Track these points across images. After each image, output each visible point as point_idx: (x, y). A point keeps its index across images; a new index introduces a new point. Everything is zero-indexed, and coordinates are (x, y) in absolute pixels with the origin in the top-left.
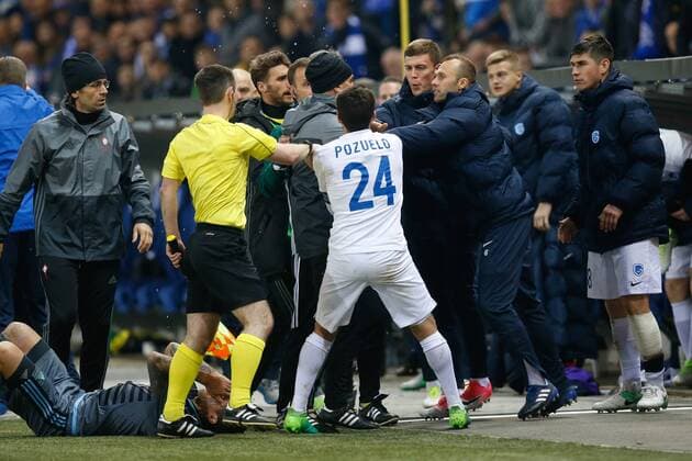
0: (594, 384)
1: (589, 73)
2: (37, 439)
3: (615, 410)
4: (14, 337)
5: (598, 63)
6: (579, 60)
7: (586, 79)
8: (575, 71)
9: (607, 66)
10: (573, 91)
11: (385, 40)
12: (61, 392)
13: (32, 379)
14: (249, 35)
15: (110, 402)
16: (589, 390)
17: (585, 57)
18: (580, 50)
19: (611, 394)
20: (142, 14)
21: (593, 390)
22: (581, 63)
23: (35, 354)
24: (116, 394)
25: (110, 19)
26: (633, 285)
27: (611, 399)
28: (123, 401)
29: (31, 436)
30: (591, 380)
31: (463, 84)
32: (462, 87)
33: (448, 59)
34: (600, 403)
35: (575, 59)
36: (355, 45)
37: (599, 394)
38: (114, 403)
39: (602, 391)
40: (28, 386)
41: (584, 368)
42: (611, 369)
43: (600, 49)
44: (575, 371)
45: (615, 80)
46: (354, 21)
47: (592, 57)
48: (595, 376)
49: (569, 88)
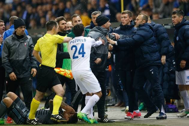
0: (177, 109)
1: (177, 20)
2: (17, 125)
3: (183, 117)
4: (10, 96)
5: (180, 17)
6: (174, 16)
7: (176, 21)
8: (173, 19)
9: (182, 18)
10: (171, 25)
11: (116, 11)
12: (23, 112)
13: (15, 108)
14: (78, 9)
15: (38, 115)
16: (175, 111)
17: (176, 15)
18: (174, 13)
19: (182, 112)
20: (47, 3)
21: (177, 111)
22: (175, 17)
23: (16, 101)
24: (39, 112)
25: (38, 4)
26: (187, 82)
27: (181, 113)
28: (41, 114)
29: (15, 124)
30: (176, 108)
31: (144, 22)
32: (144, 23)
33: (140, 15)
34: (179, 114)
35: (173, 16)
36: (107, 12)
37: (178, 112)
38: (39, 115)
39: (179, 111)
40: (14, 110)
41: (174, 105)
42: (181, 105)
43: (180, 13)
44: (171, 105)
45: (184, 22)
46: (107, 5)
47: (177, 15)
48: (177, 107)
49: (170, 24)
